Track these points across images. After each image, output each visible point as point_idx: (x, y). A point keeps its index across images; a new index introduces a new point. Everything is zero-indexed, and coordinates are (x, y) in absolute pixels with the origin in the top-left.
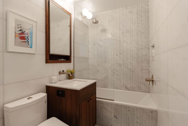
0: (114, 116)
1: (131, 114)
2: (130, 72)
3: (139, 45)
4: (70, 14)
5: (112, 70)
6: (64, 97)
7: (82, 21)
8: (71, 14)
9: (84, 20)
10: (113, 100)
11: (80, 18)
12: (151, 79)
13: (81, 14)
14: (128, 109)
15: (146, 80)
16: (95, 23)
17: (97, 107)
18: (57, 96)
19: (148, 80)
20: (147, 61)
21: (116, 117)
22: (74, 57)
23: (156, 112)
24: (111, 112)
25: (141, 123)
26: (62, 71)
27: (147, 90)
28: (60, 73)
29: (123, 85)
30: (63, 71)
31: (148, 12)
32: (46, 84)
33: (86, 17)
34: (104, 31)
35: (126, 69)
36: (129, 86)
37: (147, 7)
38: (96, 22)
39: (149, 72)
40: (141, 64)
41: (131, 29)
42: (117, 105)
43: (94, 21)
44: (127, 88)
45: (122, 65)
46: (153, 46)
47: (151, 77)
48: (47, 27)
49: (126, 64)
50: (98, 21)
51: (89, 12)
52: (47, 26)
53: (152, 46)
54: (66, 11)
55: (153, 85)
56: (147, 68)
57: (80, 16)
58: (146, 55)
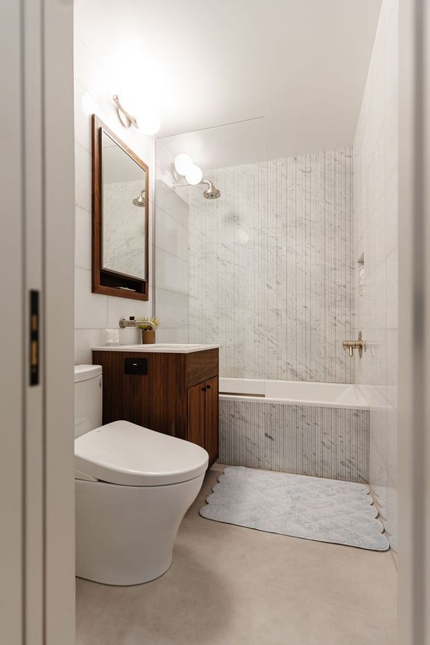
0: (266, 435)
1: (308, 424)
2: (304, 330)
3: (327, 259)
4: (145, 168)
5: (257, 327)
6: (146, 373)
7: (174, 187)
8: (147, 168)
9: (177, 188)
10: (263, 396)
11: (168, 180)
12: (357, 343)
13: (172, 168)
14: (300, 412)
15: (344, 345)
16: (212, 196)
17: (220, 417)
18: (126, 373)
19: (348, 346)
20: (348, 300)
21: (270, 437)
22: (154, 287)
23: (367, 412)
24: (258, 426)
25: (332, 443)
26: (128, 319)
27: (349, 378)
28: (122, 325)
29: (284, 367)
30: (132, 318)
31: (352, 174)
32: (93, 347)
33: (184, 177)
34: (233, 219)
35: (294, 323)
36: (301, 369)
37: (347, 158)
38: (215, 195)
39: (352, 331)
40: (333, 310)
41: (308, 218)
42: (273, 406)
43: (209, 191)
44: (296, 375)
45: (284, 314)
46: (362, 262)
47: (357, 339)
48: (96, 198)
49: (294, 311)
50: (218, 191)
51: (195, 164)
52: (96, 194)
53: (359, 262)
54: (138, 159)
55: (361, 356)
56: (348, 318)
57: (168, 173)
58: (345, 286)
